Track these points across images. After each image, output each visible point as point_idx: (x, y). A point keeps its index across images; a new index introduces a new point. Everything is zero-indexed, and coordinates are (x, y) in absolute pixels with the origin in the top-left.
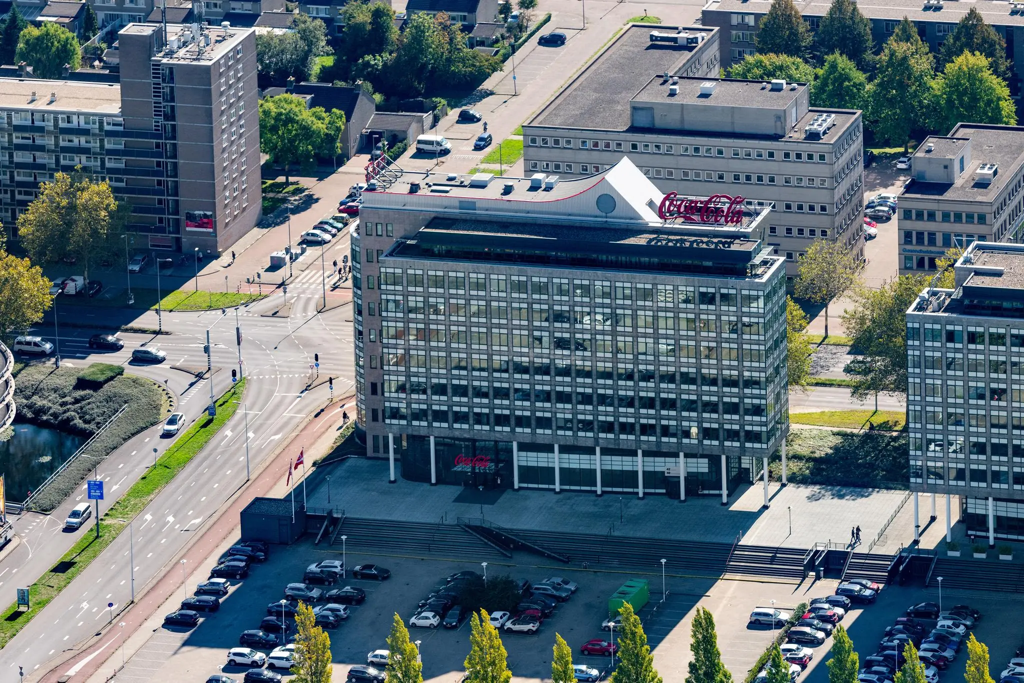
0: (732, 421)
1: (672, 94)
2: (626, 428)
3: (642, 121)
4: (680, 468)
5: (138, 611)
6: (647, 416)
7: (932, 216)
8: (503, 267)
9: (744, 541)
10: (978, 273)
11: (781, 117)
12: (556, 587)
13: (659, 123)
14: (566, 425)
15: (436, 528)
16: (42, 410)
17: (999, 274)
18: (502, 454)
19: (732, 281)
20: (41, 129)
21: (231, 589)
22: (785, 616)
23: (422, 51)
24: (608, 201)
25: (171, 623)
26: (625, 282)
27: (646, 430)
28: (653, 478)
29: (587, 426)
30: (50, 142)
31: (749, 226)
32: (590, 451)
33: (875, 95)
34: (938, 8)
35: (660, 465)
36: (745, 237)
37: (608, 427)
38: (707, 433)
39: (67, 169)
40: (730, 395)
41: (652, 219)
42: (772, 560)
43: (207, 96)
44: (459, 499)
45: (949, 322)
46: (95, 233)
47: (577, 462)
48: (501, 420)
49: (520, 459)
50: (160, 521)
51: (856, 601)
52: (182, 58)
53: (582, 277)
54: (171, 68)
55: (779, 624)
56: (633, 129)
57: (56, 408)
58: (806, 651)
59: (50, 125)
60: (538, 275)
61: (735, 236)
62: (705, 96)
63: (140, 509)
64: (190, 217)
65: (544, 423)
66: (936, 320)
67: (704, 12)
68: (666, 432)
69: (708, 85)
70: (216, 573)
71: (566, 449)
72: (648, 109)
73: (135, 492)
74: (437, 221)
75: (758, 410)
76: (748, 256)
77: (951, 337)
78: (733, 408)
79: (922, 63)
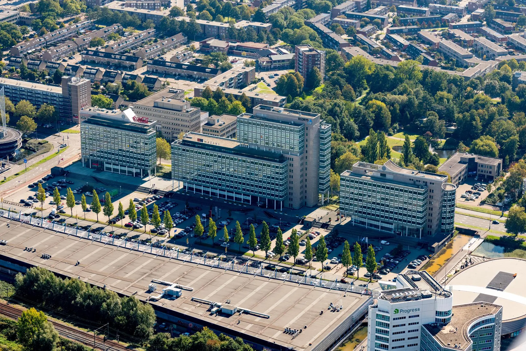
0: (143, 162)
1: (163, 100)
2: (124, 161)
3: (156, 105)
4: (134, 171)
5: (25, 184)
6: (128, 159)
7: (208, 130)
8: (102, 127)
9: (141, 186)
10: (187, 137)
11: (182, 107)
12: (101, 189)
13: (159, 106)
14: (113, 159)
15: (86, 176)
16: (31, 147)
17: (191, 138)
18: (102, 164)
19: (143, 134)
20: (48, 95)
21: (44, 182)
22: (140, 200)
23: (139, 91)
24: (124, 116)
25: (30, 186)
26: (124, 132)
27: (128, 162)
28: (129, 172)
29: (117, 160)
30: (50, 98)
31: (149, 124)
32: (118, 165)
33: (218, 107)
34: (258, 95)
35: (131, 169)
36: (148, 126)
37: (121, 161)
38: (139, 164)
39: (47, 103)
40: (143, 157)
41: (132, 120)
42: (145, 190)
43: (77, 92)
44: (94, 172)
45: (179, 146)
46: (50, 115)
47: (115, 167)
48: (102, 157)
49: (106, 165)
50: (39, 169)
51: (156, 199)
52: (73, 83)
53: (116, 130)
54: (71, 85)
55: (139, 201)
56: (154, 107)
57: (33, 147)
58: (140, 206)
59: (50, 94)
60: (109, 129)
61: (146, 126)
62: (169, 101)
63: (36, 167)
64: (74, 116)
65: (110, 159)
66: (176, 146)
67: (195, 89)
68: (131, 163)
69: (170, 99)
70: (43, 179)
71: (114, 164)
72: (157, 103)
73: (37, 163)
74: (93, 117)
75: (148, 161)
76: (147, 129)
77: (179, 149)
78: (143, 160)
79: (227, 102)
